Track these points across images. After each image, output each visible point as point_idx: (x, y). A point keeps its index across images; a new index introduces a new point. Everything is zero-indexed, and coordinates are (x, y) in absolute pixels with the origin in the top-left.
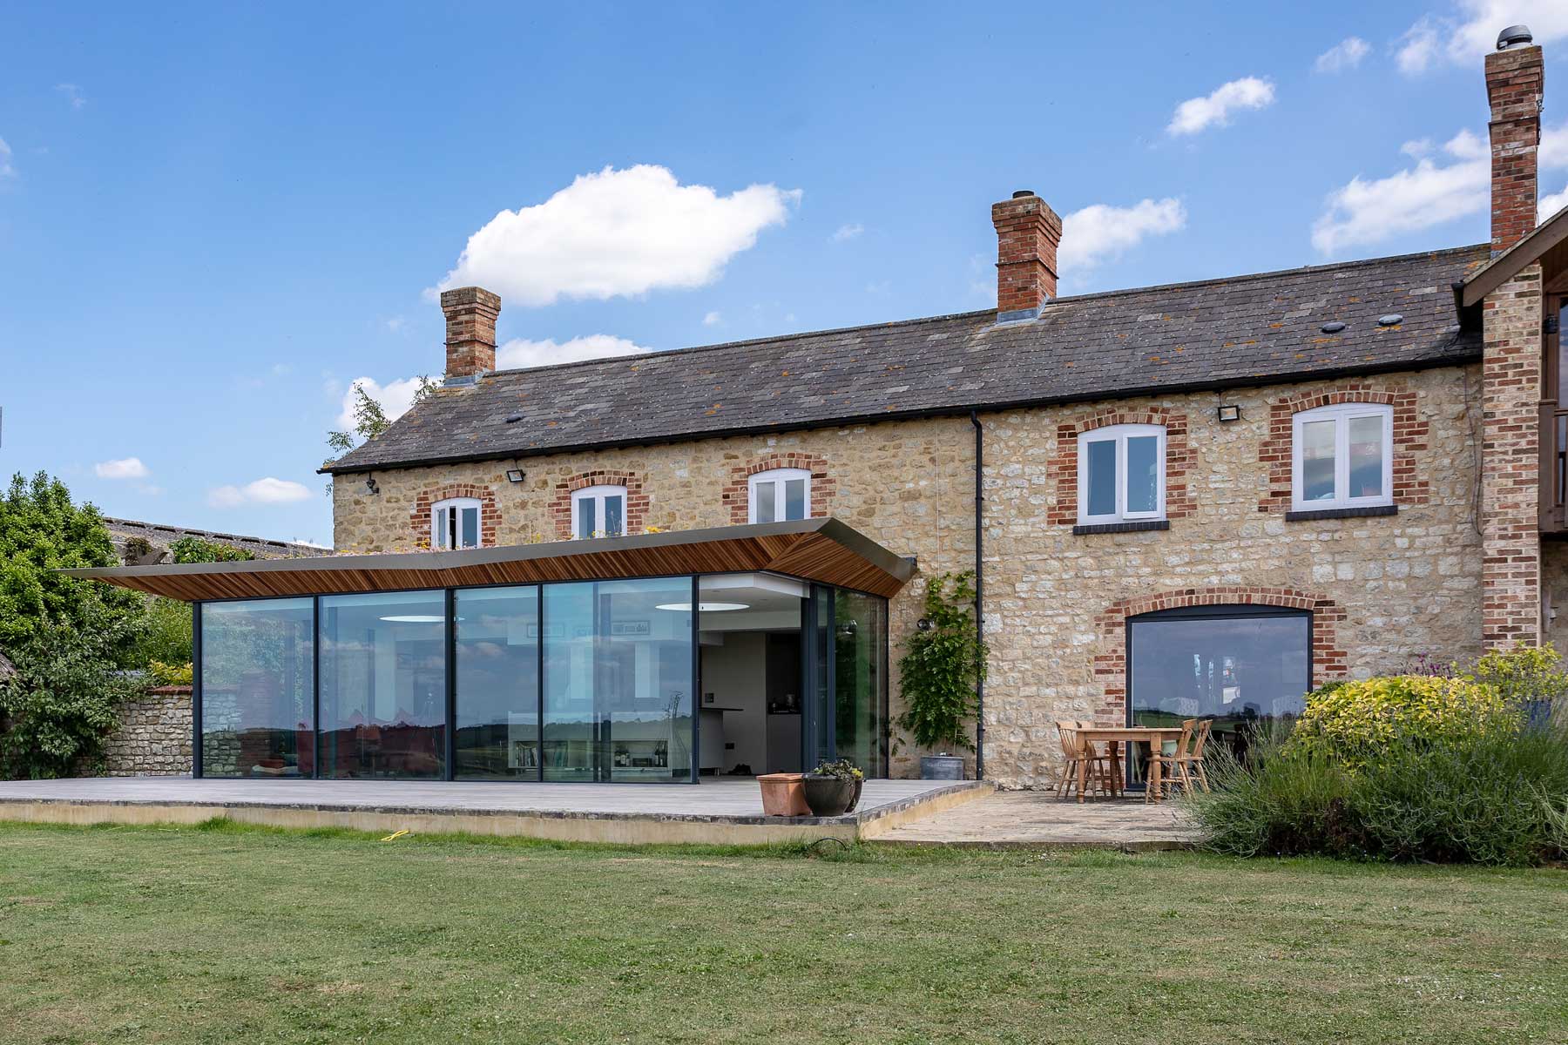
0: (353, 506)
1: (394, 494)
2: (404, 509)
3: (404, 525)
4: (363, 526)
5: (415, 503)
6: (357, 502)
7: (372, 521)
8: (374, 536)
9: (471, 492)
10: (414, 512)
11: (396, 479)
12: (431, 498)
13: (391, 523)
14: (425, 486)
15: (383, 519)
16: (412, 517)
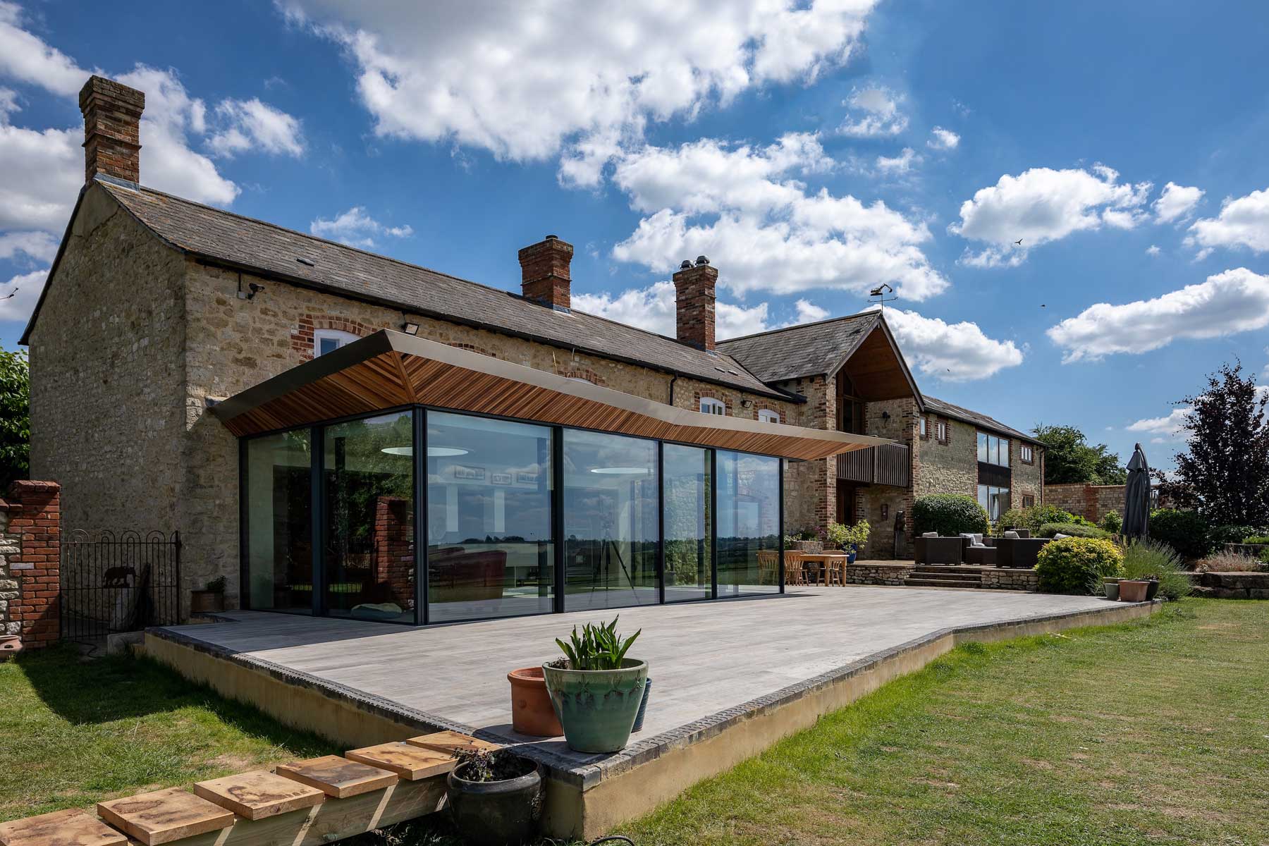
0: (214, 305)
1: (270, 305)
2: (284, 326)
3: (282, 344)
4: (229, 330)
5: (297, 324)
6: (221, 302)
7: (240, 328)
8: (244, 346)
9: (359, 330)
10: (295, 332)
11: (274, 293)
12: (316, 323)
13: (266, 336)
14: (308, 308)
15: (259, 331)
16: (293, 337)
